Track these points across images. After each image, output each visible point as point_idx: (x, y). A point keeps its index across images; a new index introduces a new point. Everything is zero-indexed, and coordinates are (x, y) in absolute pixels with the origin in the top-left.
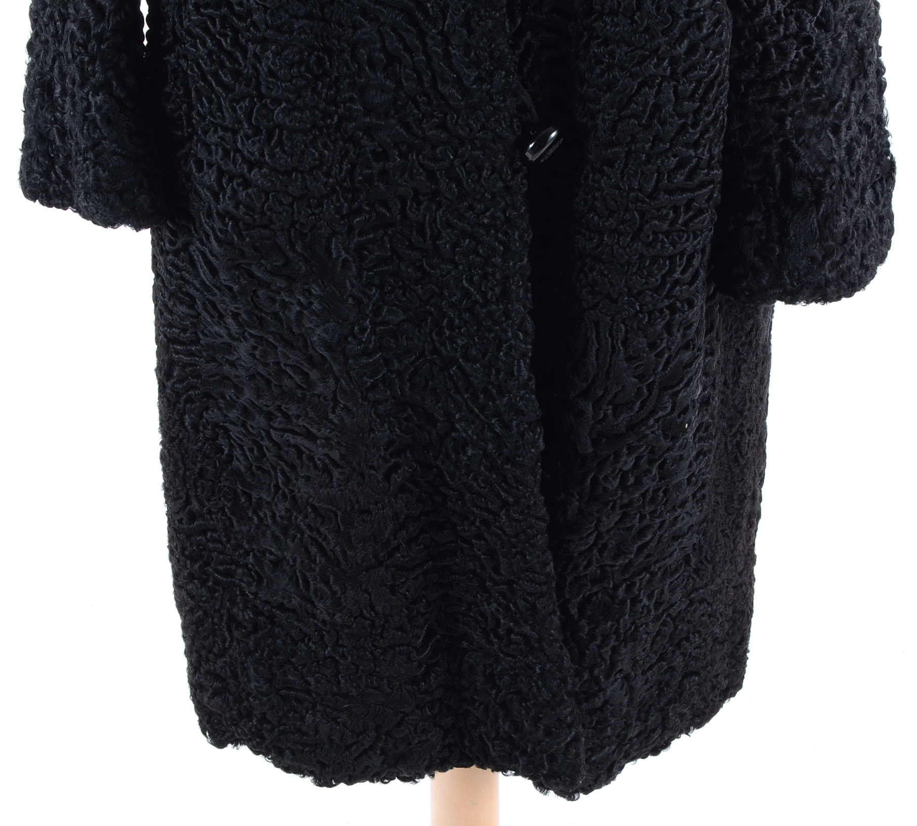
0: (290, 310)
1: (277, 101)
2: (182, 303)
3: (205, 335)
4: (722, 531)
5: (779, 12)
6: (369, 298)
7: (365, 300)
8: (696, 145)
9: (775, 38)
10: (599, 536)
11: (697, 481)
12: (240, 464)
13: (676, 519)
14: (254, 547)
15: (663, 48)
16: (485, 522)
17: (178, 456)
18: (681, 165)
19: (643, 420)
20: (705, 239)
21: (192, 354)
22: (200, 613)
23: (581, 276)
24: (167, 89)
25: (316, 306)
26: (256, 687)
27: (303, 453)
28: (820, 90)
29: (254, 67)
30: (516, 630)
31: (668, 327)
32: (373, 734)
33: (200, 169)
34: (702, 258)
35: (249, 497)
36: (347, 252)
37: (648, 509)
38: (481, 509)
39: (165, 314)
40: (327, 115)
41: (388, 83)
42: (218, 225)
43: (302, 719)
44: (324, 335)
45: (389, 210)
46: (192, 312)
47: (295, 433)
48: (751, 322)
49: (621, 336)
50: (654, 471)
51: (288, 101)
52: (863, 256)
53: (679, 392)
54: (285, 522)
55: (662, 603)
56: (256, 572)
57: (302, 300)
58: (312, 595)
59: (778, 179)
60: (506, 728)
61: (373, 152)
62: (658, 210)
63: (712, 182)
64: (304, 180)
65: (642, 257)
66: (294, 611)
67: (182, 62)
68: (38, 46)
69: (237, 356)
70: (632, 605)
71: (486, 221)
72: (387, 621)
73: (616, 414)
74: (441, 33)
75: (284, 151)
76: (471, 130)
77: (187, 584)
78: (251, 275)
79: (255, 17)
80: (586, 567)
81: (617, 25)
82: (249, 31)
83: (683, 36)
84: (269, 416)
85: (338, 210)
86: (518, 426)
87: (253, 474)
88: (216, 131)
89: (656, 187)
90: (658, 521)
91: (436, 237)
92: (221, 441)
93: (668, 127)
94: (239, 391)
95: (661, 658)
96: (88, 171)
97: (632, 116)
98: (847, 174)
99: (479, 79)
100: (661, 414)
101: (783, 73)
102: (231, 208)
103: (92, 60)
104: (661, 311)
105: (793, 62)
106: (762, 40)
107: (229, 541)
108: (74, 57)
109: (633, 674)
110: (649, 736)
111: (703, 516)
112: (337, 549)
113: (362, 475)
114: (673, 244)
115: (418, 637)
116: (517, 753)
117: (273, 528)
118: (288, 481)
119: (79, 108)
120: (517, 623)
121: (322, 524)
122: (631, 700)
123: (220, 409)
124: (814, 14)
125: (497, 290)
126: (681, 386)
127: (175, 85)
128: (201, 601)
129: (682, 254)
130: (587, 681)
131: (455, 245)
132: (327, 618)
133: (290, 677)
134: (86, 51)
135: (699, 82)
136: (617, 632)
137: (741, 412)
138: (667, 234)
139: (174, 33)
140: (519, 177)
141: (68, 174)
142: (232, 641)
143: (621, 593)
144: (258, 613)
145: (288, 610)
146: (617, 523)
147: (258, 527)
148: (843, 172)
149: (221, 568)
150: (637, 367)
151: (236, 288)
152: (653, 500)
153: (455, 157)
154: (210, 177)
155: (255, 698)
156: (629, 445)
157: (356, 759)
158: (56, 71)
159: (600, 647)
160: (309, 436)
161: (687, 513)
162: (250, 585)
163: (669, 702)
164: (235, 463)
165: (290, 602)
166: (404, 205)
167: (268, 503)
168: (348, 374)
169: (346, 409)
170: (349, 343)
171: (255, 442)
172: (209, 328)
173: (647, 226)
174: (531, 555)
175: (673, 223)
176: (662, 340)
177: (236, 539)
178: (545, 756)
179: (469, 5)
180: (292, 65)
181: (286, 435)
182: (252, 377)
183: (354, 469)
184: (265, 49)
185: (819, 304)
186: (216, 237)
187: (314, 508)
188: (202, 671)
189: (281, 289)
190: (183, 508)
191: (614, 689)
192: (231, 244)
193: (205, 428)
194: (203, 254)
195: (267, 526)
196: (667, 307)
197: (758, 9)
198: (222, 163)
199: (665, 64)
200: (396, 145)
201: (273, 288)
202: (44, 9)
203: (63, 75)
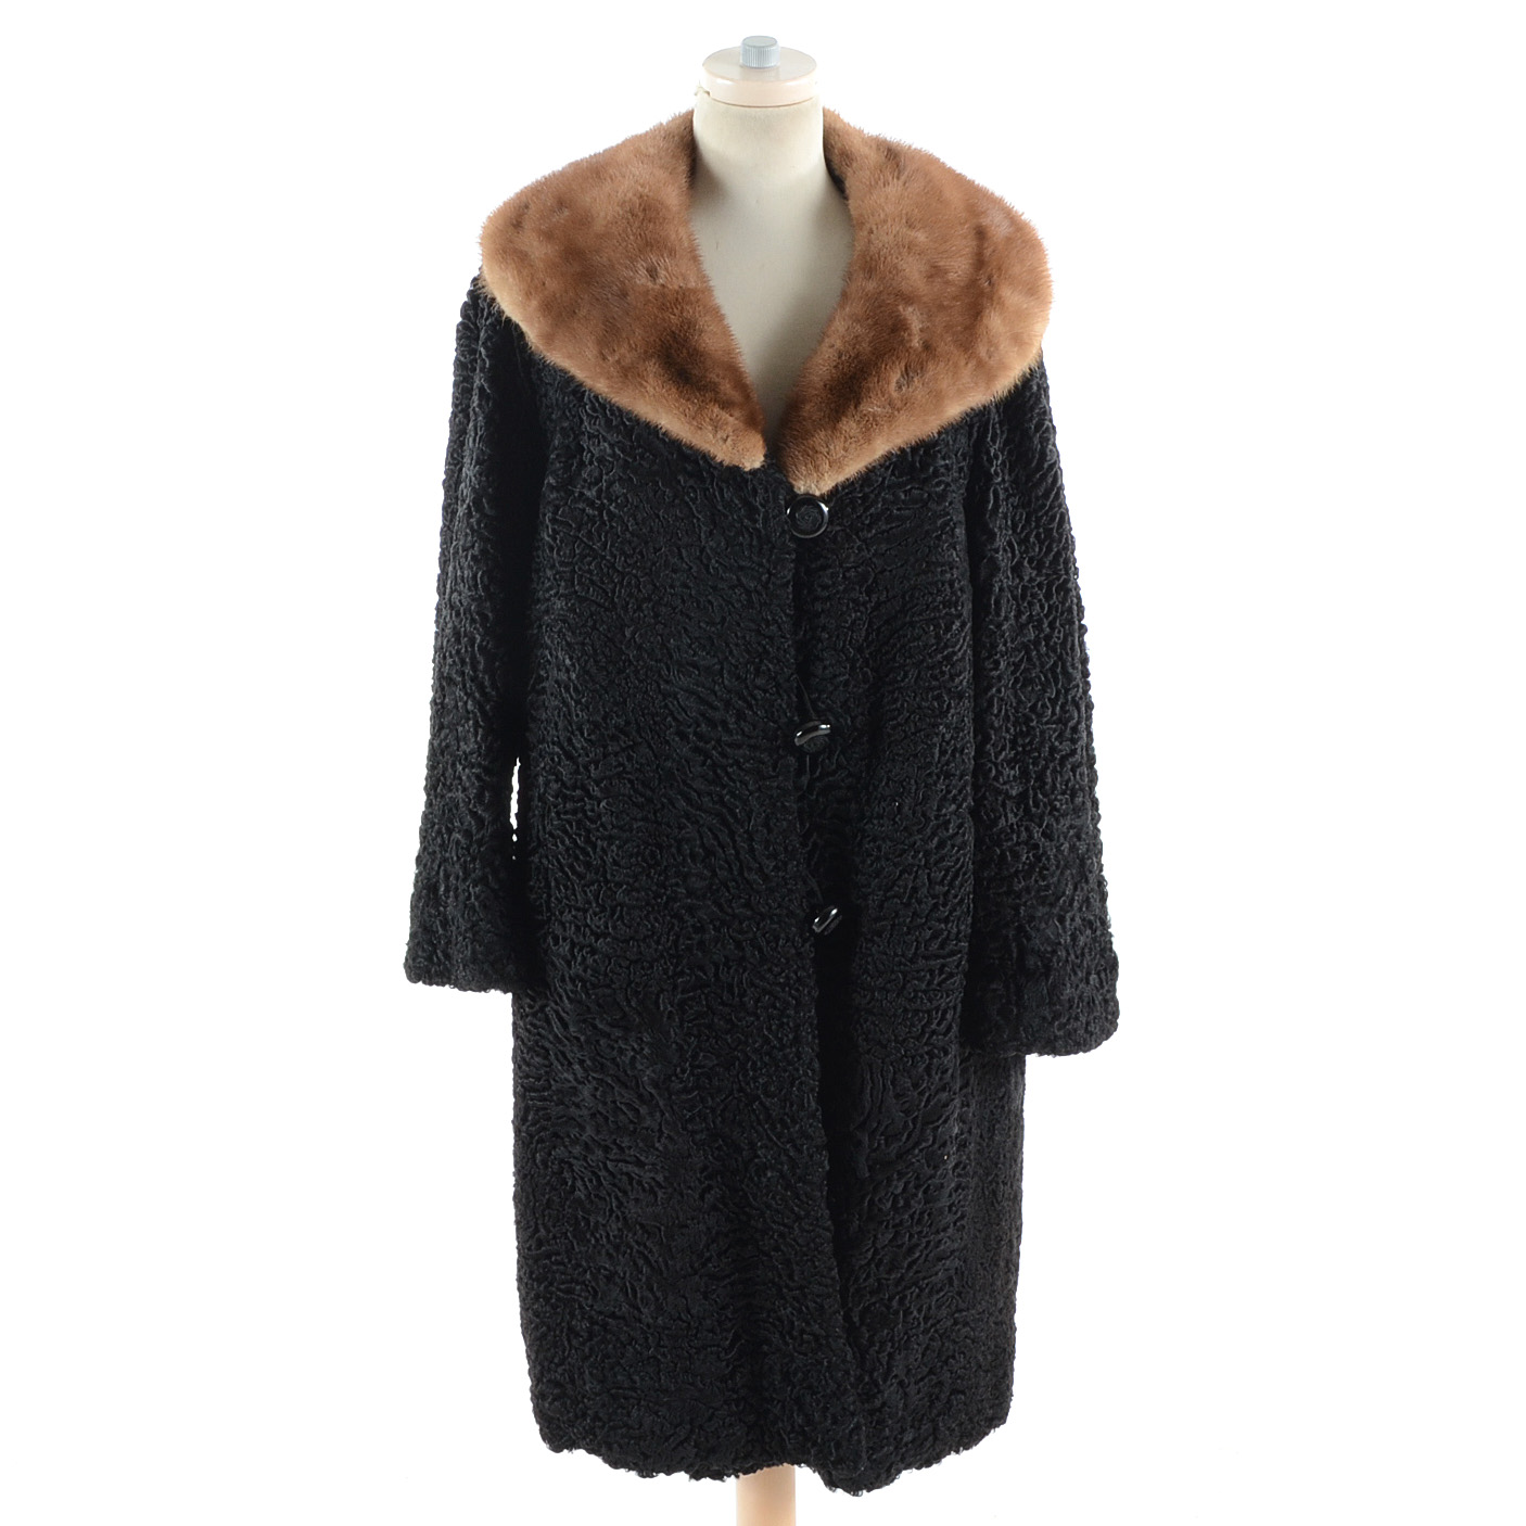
0: (626, 1056)
1: (619, 885)
2: (538, 1055)
3: (557, 1082)
4: (982, 1264)
5: (1012, 824)
6: (689, 1045)
7: (686, 1047)
8: (946, 920)
9: (1009, 844)
10: (876, 1252)
11: (957, 1211)
12: (580, 1194)
13: (940, 1241)
14: (591, 1264)
15: (918, 844)
16: (782, 1235)
17: (530, 1190)
18: (934, 937)
19: (909, 1150)
20: (956, 997)
21: (544, 1099)
22: (544, 1328)
23: (858, 1026)
24: (531, 883)
25: (646, 1051)
26: (591, 1389)
27: (633, 1179)
28: (1047, 887)
29: (602, 859)
30: (808, 1329)
31: (928, 1069)
32: (688, 1427)
33: (556, 943)
34: (955, 1014)
35: (588, 1223)
36: (672, 1006)
37: (917, 1229)
38: (779, 1224)
39: (524, 1067)
40: (657, 895)
41: (705, 872)
42: (570, 987)
43: (629, 1415)
44: (653, 1075)
45: (705, 974)
46: (546, 1062)
47: (627, 1162)
48: (1003, 1090)
49: (890, 1076)
50: (920, 1195)
51: (628, 884)
52: (1088, 1024)
53: (938, 1127)
54: (618, 1241)
55: (931, 1318)
56: (592, 1287)
57: (636, 1046)
58: (639, 1301)
59: (1015, 955)
60: (800, 1421)
61: (693, 926)
62: (918, 972)
63: (960, 952)
64: (639, 946)
65: (906, 1010)
66: (623, 1318)
67: (545, 861)
68: (426, 857)
69: (581, 1098)
70: (904, 1316)
71: (782, 980)
72: (700, 1323)
73: (887, 1144)
74: (747, 832)
75: (624, 924)
76: (770, 908)
77: (533, 1304)
78: (595, 1027)
79: (604, 819)
80: (865, 1280)
81: (882, 826)
82: (598, 831)
83: (934, 834)
84: (607, 1149)
85: (665, 971)
86: (808, 1149)
87: (592, 1202)
88: (570, 912)
89: (915, 953)
90: (924, 1240)
91: (743, 994)
92: (566, 1174)
93: (923, 906)
94: (582, 1128)
95: (931, 1372)
96: (467, 946)
97: (894, 897)
98: (1073, 956)
99: (776, 868)
100: (924, 1145)
101: (1017, 872)
102: (580, 972)
103: (474, 860)
104: (922, 1057)
105: (1024, 863)
106: (1000, 846)
107: (570, 1261)
108: (459, 858)
109: (906, 1381)
110: (922, 1443)
111: (963, 1244)
112: (660, 1259)
113: (682, 1195)
114: (930, 1000)
115: (727, 1339)
116: (809, 1445)
117: (608, 1246)
118: (620, 1205)
119: (461, 898)
120: (808, 1324)
121: (648, 1239)
122: (906, 1405)
123: (566, 1147)
124: (1040, 826)
125: (791, 1036)
126: (940, 1121)
127: (538, 879)
128: (545, 1317)
129: (937, 1009)
130: (867, 1383)
131: (758, 1000)
132: (651, 1321)
133: (619, 1378)
134: (469, 853)
135: (947, 871)
136: (892, 1340)
137: (996, 1164)
138: (925, 992)
139: (538, 838)
140: (807, 945)
141: (448, 956)
142: (570, 1350)
143: (895, 1304)
144: (593, 1322)
145: (619, 1318)
146: (890, 1241)
147: (594, 1247)
148: (1068, 954)
149: (562, 1287)
150: (904, 1103)
151: (582, 1038)
152: (920, 1221)
153: (758, 929)
154: (565, 948)
155: (589, 1399)
156: (898, 1171)
157: (674, 1449)
158: (442, 874)
159: (878, 1352)
160: (640, 1164)
161: (949, 1237)
162: (586, 1298)
163: (939, 1415)
164: (577, 1192)
165: (620, 1309)
166: (717, 968)
167: (604, 1225)
168: (672, 1107)
169: (669, 1137)
170: (672, 1081)
171: (594, 1173)
172: (560, 1075)
173: (909, 985)
174: (819, 1260)
175: (929, 983)
176: (923, 1081)
177: (576, 1259)
178: (832, 1444)
179: (769, 810)
180: (631, 856)
181: (620, 1165)
182: (593, 1115)
183: (675, 1190)
184: (610, 844)
185: (1050, 1057)
186: (568, 998)
187: (642, 1226)
188: (545, 1380)
189: (619, 1037)
190: (531, 1237)
191: (890, 1391)
192: (580, 1002)
193: (553, 1163)
194: (557, 1012)
195: (603, 1245)
196: (927, 1053)
197: (995, 822)
198: (574, 936)
199: (920, 856)
200: (711, 922)
201: (613, 1037)
202: (432, 827)
203: (447, 876)
